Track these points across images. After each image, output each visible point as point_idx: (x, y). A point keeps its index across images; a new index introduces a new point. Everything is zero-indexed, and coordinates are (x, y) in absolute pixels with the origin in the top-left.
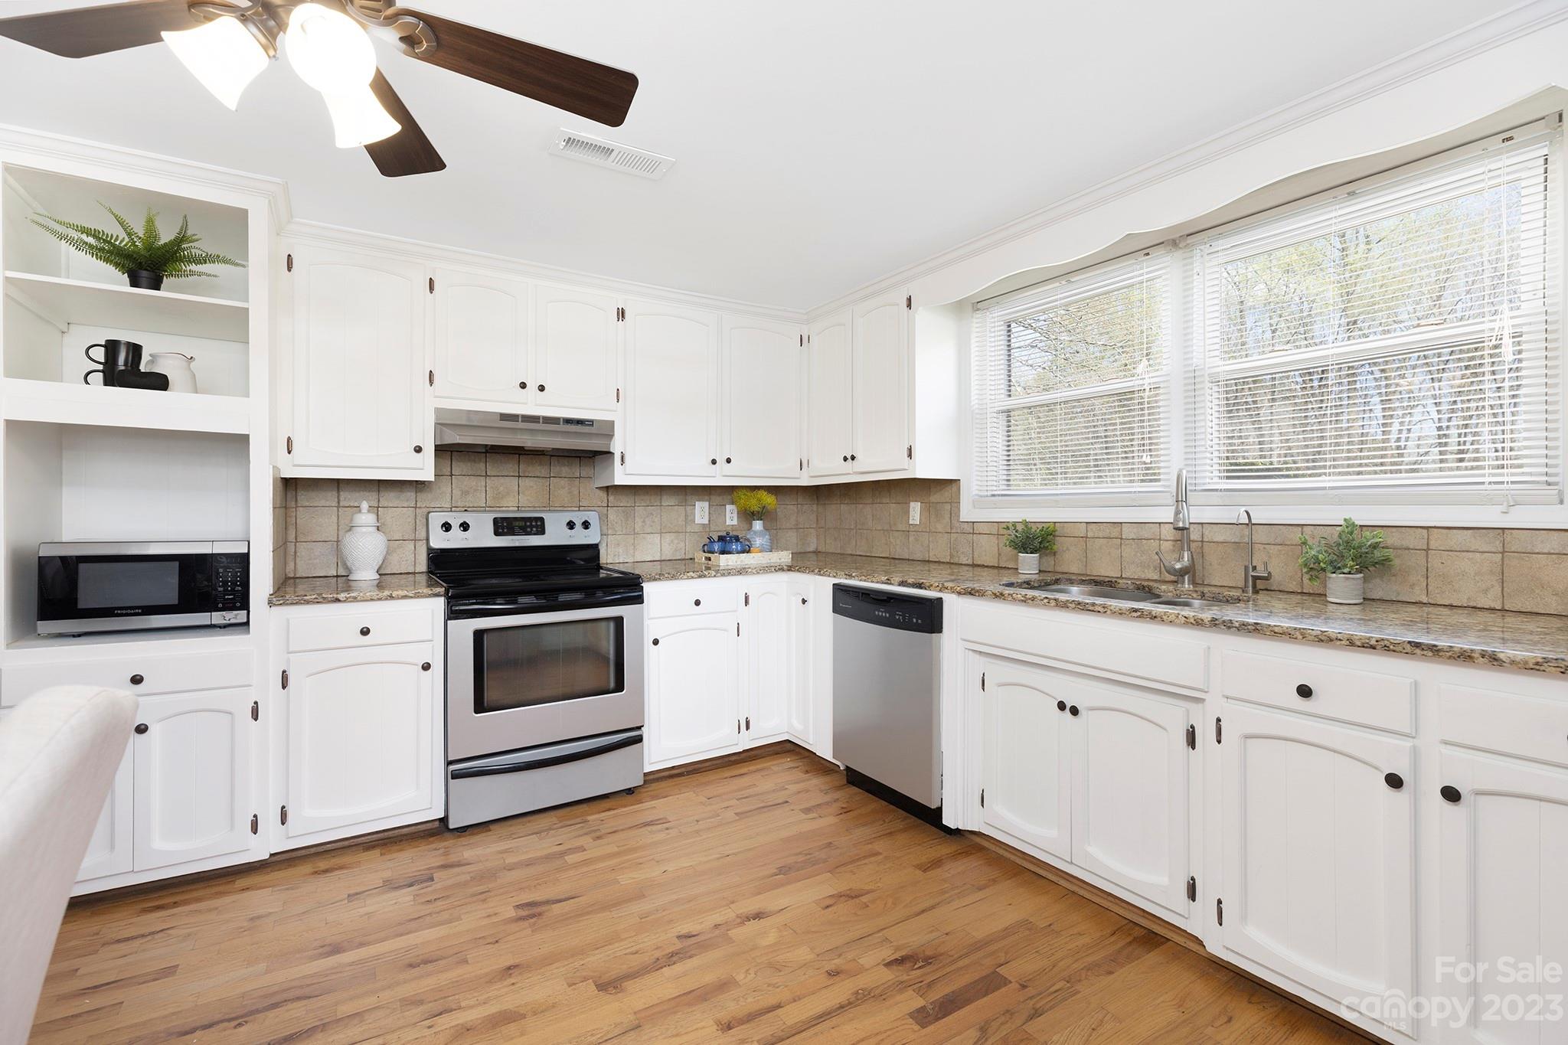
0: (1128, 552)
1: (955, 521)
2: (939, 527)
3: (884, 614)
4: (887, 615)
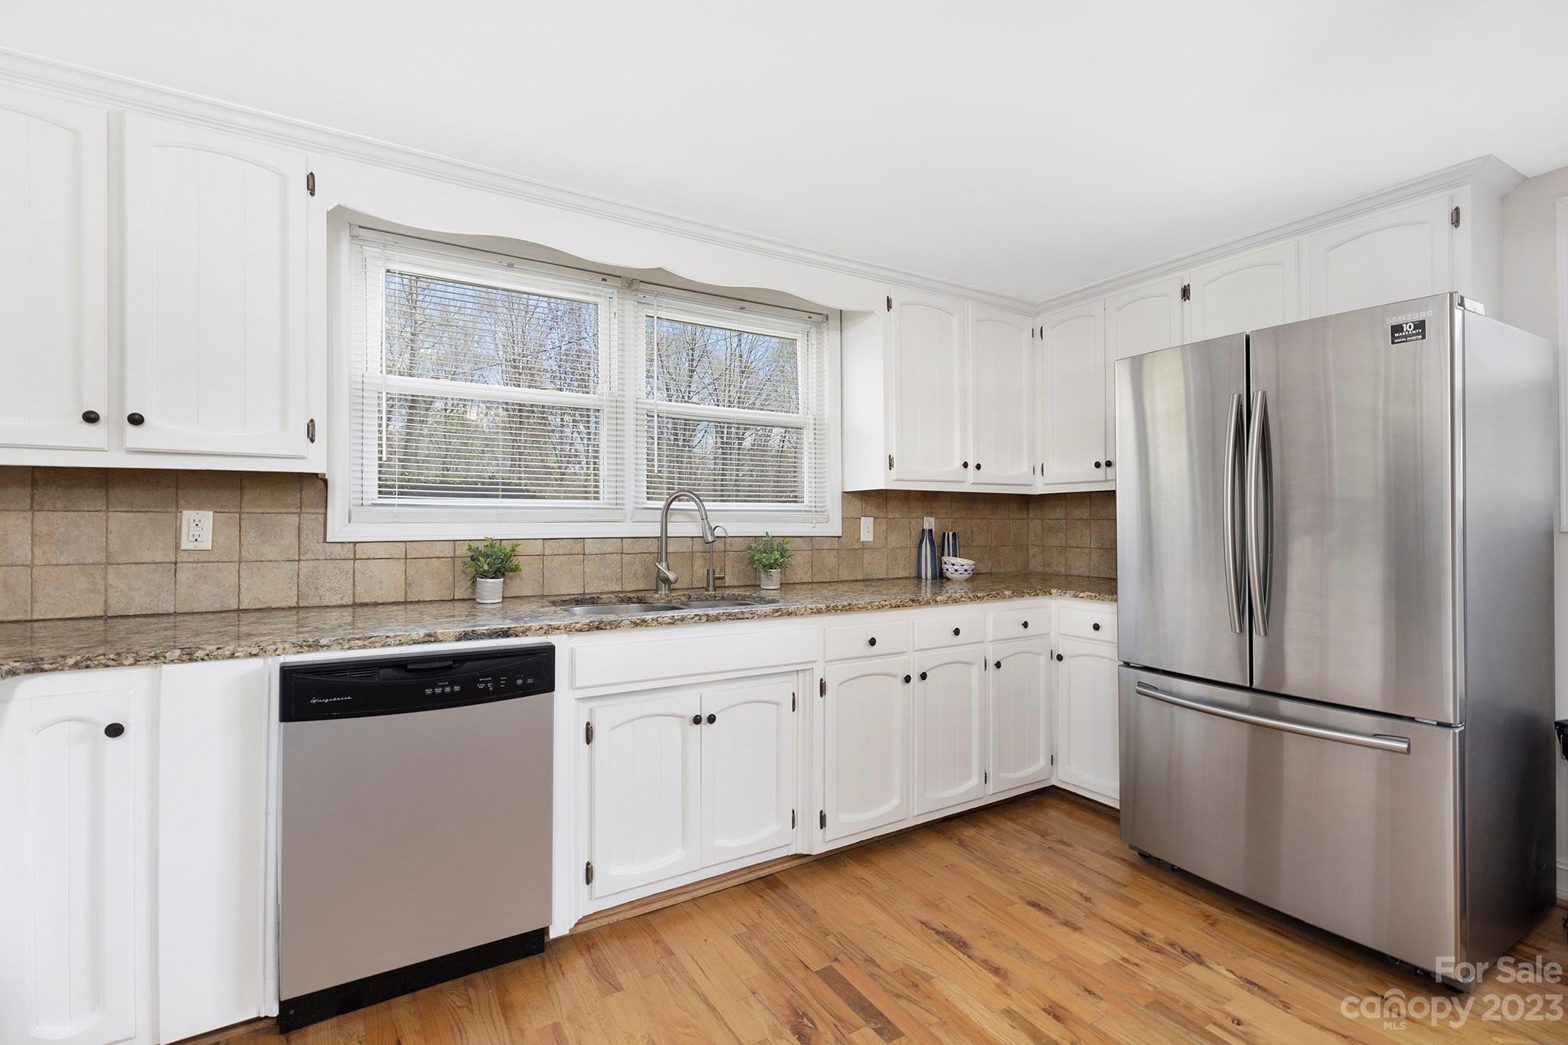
0: (591, 567)
1: (311, 542)
2: (269, 552)
3: (448, 689)
4: (457, 688)
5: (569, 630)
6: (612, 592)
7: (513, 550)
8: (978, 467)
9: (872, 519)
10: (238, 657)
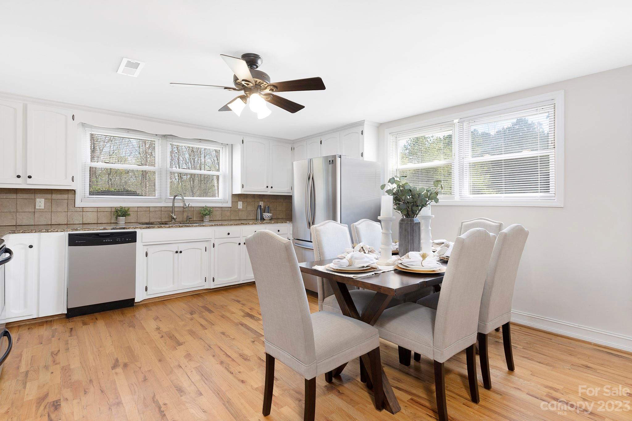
0: (152, 215)
1: (71, 208)
2: (59, 209)
3: (109, 241)
4: (111, 240)
5: (140, 228)
6: (158, 222)
7: (128, 210)
8: (272, 187)
9: (242, 202)
10: (58, 232)
